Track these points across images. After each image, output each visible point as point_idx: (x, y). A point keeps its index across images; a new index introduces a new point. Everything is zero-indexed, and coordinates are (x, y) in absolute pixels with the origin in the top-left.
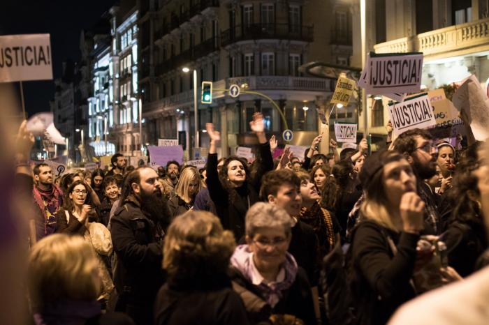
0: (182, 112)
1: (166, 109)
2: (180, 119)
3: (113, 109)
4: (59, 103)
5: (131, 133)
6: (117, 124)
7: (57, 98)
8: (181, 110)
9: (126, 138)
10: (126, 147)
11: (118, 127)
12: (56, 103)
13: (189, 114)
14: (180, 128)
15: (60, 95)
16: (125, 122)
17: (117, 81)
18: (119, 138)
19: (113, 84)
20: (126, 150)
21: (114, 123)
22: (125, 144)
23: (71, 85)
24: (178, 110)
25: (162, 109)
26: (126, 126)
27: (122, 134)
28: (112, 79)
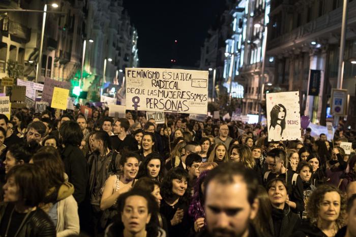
0: (319, 46)
1: (298, 42)
2: (314, 55)
3: (244, 49)
4: (208, 48)
5: (258, 73)
6: (248, 64)
7: (206, 44)
8: (317, 43)
9: (254, 79)
10: (253, 88)
11: (247, 67)
12: (205, 48)
13: (327, 47)
14: (313, 66)
15: (208, 41)
16: (255, 62)
17: (251, 20)
18: (248, 80)
19: (247, 23)
20: (253, 92)
21: (244, 63)
22: (252, 86)
23: (217, 31)
24: (314, 43)
25: (294, 42)
26: (254, 66)
27: (250, 75)
28: (247, 18)
